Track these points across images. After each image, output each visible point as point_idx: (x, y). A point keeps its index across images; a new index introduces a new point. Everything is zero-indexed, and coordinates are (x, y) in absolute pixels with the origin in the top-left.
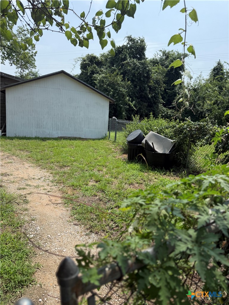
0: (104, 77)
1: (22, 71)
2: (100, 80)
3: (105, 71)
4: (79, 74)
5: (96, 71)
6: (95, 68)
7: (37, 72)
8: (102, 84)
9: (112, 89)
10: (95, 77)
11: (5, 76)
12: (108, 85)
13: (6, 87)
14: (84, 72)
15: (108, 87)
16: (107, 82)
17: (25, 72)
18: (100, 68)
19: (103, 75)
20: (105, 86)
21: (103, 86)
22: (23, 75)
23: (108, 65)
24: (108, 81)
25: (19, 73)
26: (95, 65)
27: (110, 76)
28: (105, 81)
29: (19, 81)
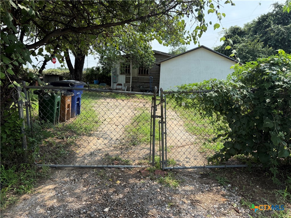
0: (244, 46)
1: (174, 48)
2: (239, 49)
3: (247, 40)
4: (222, 45)
5: (238, 40)
6: (237, 38)
7: (186, 47)
8: (241, 52)
9: (251, 56)
10: (235, 46)
11: (162, 54)
12: (247, 53)
13: (161, 62)
14: (226, 43)
15: (247, 54)
16: (246, 50)
17: (176, 49)
18: (242, 38)
19: (244, 44)
20: (244, 54)
21: (242, 54)
22: (174, 51)
23: (250, 34)
24: (248, 48)
25: (172, 50)
26: (236, 35)
27: (250, 44)
28: (245, 49)
29: (170, 57)
